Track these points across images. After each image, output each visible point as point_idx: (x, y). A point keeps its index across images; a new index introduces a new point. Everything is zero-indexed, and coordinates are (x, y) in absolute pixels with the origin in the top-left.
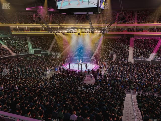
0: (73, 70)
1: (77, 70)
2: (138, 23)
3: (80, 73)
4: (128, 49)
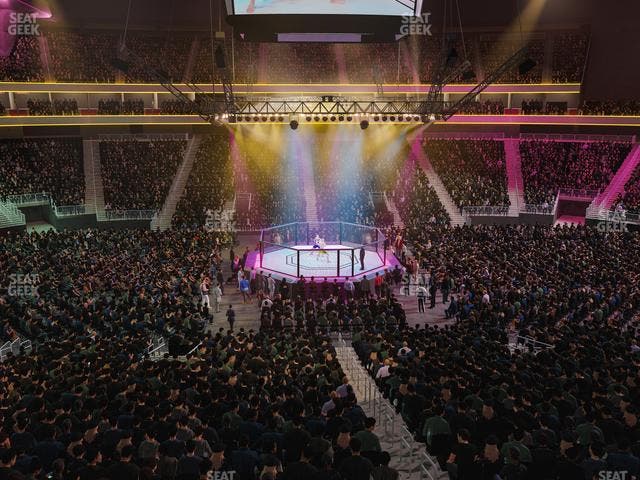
0: (326, 278)
1: (347, 278)
2: (422, 82)
3: (362, 287)
4: (423, 179)
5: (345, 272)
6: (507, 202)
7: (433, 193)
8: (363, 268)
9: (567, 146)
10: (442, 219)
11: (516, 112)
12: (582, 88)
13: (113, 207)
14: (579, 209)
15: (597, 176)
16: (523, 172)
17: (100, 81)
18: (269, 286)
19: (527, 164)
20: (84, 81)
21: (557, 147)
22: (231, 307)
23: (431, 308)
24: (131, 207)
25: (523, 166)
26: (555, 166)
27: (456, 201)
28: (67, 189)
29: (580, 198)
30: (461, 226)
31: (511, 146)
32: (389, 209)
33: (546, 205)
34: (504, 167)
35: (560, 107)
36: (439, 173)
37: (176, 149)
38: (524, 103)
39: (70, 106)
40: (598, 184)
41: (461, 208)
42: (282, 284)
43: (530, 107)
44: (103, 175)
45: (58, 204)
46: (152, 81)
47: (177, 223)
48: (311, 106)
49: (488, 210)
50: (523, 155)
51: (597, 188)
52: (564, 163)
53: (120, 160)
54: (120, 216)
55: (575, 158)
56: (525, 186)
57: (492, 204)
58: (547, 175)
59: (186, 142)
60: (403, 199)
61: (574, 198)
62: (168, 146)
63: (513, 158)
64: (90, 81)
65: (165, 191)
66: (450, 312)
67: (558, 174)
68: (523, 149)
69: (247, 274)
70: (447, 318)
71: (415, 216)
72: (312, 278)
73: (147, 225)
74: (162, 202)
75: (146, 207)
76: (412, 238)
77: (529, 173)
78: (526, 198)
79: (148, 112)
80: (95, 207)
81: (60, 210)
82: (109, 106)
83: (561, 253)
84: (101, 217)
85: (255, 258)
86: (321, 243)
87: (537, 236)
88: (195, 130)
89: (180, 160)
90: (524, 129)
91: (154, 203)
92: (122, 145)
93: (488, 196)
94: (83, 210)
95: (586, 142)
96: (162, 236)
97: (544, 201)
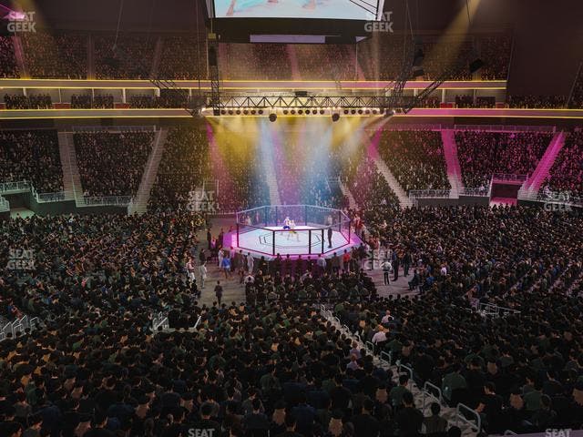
5: (316, 250)
6: (448, 186)
7: (382, 178)
8: (330, 246)
9: (497, 136)
10: (392, 201)
11: (451, 106)
12: (508, 85)
13: (91, 194)
14: (511, 191)
15: (524, 162)
16: (460, 160)
17: (73, 77)
18: (249, 264)
19: (463, 152)
20: (57, 77)
21: (489, 137)
22: (218, 283)
23: (395, 280)
24: (107, 194)
25: (459, 154)
26: (488, 154)
27: (403, 185)
28: (47, 177)
29: (511, 182)
30: (410, 208)
31: (447, 135)
32: (344, 193)
33: (482, 188)
34: (442, 155)
35: (489, 101)
36: (386, 160)
37: (146, 140)
38: (457, 98)
39: (45, 101)
40: (527, 169)
41: (408, 191)
42: (260, 262)
43: (463, 101)
44: (79, 164)
45: (39, 192)
46: (121, 78)
47: (152, 208)
48: (288, 101)
49: (431, 193)
50: (459, 143)
51: (526, 173)
52: (495, 150)
53: (94, 150)
54: (98, 202)
55: (505, 146)
56: (462, 172)
57: (435, 187)
58: (482, 162)
59: (154, 134)
60: (356, 184)
61: (505, 182)
62: (138, 137)
63: (450, 147)
64: (63, 77)
65: (139, 179)
66: (413, 284)
67: (491, 161)
68: (458, 138)
69: (227, 253)
70: (411, 289)
71: (368, 199)
72: (288, 256)
73: (125, 210)
74: (136, 189)
75: (123, 193)
76: (368, 219)
77: (465, 160)
78: (464, 182)
79: (118, 106)
80: (73, 194)
81: (41, 197)
82: (81, 101)
83: (502, 230)
84: (80, 203)
85: (230, 239)
86: (291, 224)
87: (477, 215)
88: (162, 123)
89: (150, 150)
90: (458, 121)
91: (129, 190)
92: (95, 137)
93: (431, 180)
94: (63, 197)
95: (513, 132)
96: (141, 221)
97: (480, 185)
